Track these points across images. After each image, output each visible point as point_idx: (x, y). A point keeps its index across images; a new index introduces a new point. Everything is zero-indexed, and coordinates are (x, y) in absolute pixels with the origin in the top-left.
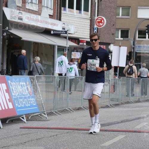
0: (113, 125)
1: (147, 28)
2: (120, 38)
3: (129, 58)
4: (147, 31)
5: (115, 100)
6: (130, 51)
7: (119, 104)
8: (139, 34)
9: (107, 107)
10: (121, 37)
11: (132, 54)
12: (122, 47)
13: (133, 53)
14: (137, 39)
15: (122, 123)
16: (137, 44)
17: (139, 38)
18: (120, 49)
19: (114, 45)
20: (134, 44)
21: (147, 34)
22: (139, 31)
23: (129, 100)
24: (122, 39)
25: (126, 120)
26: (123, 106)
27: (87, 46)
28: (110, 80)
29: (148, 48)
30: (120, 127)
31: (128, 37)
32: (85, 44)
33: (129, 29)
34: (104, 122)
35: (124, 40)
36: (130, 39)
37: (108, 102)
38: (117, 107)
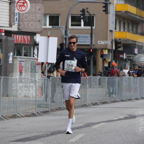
0: (41, 139)
1: (82, 13)
2: (48, 26)
3: (60, 51)
4: (82, 17)
5: (43, 106)
6: (62, 43)
7: (48, 111)
8: (72, 21)
9: (33, 115)
10: (50, 25)
11: (64, 47)
12: (51, 38)
13: (65, 44)
14: (70, 27)
15: (52, 136)
16: (69, 33)
17: (72, 25)
18: (48, 41)
19: (41, 36)
20: (66, 34)
21: (82, 20)
22: (72, 17)
23: (62, 106)
24: (51, 27)
25: (57, 132)
26: (54, 114)
27: (5, 36)
28: (36, 81)
29: (83, 39)
30: (50, 141)
31: (58, 25)
32: (3, 34)
33: (60, 14)
34: (29, 135)
35: (54, 28)
36: (60, 27)
37: (35, 109)
38: (46, 115)
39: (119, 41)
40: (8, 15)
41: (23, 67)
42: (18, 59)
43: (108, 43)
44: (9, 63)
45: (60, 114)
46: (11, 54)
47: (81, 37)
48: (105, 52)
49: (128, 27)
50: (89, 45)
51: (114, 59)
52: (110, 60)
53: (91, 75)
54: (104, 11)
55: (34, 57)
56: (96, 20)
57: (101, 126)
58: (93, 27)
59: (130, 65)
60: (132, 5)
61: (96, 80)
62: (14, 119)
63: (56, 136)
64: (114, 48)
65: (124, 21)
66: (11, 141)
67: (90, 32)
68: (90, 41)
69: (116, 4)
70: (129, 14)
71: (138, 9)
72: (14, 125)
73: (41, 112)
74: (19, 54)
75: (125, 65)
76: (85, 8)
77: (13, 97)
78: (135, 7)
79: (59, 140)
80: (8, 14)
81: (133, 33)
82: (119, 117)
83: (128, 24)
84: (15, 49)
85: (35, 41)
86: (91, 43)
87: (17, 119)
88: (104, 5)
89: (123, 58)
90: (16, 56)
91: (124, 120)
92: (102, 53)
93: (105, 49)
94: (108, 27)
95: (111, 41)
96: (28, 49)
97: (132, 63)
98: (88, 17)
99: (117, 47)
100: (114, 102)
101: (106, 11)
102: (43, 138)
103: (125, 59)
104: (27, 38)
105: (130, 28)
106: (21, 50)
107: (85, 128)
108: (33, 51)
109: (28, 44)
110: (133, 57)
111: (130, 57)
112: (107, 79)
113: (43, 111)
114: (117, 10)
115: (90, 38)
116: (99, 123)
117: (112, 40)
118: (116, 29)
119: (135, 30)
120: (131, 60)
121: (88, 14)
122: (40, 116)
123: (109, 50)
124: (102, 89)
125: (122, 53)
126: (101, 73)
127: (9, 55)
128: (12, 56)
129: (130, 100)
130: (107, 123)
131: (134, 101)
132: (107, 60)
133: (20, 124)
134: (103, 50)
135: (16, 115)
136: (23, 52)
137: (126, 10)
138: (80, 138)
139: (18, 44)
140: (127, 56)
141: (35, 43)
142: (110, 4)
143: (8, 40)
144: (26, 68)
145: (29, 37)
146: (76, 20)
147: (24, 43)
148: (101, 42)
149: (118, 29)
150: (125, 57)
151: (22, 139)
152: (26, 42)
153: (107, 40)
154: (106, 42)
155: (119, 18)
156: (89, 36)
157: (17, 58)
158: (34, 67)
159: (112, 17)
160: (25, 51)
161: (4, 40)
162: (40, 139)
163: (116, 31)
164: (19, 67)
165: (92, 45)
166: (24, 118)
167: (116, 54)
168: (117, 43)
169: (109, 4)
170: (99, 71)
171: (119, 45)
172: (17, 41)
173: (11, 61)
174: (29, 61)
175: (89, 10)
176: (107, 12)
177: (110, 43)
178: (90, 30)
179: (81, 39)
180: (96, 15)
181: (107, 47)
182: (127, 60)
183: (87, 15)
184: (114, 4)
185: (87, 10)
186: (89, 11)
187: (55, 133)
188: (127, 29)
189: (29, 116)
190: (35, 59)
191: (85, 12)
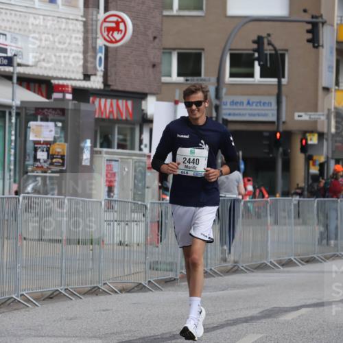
1: (255, 46)
2: (175, 78)
4: (256, 55)
5: (163, 267)
7: (175, 279)
8: (232, 65)
9: (140, 288)
10: (179, 75)
12: (181, 106)
14: (227, 78)
16: (226, 94)
17: (232, 75)
19: (158, 100)
20: (218, 96)
21: (256, 63)
22: (232, 55)
23: (207, 266)
24: (181, 79)
27: (74, 102)
28: (146, 207)
31: (199, 74)
32: (69, 96)
33: (203, 49)
35: (188, 82)
36: (204, 80)
37: (143, 275)
38: (170, 288)
40: (80, 52)
41: (117, 174)
42: (105, 155)
43: (320, 118)
44: (83, 164)
46: (88, 143)
47: (253, 103)
48: (311, 140)
50: (273, 123)
51: (333, 157)
52: (322, 159)
53: (278, 195)
54: (309, 41)
55: (141, 149)
56: (289, 63)
57: (302, 315)
58: (283, 80)
61: (291, 204)
62: (96, 298)
64: (333, 130)
67: (276, 91)
68: (275, 112)
69: (337, 24)
72: (95, 311)
73: (159, 281)
74: (107, 143)
76: (264, 35)
77: (91, 246)
80: (81, 49)
84: (96, 132)
85: (145, 112)
86: (279, 117)
87: (102, 298)
88: (309, 27)
90: (98, 149)
92: (304, 141)
93: (312, 132)
94: (320, 80)
95: (326, 112)
96: (128, 132)
98: (271, 55)
101: (315, 41)
104: (125, 106)
106: (112, 134)
107: (264, 321)
108: (140, 136)
112: (316, 205)
113: (162, 280)
115: (274, 106)
116: (297, 308)
117: (329, 110)
118: (337, 83)
121: (271, 47)
122: (156, 289)
123: (321, 135)
124: (303, 228)
126: (302, 189)
127: (82, 145)
128: (89, 149)
130: (316, 310)
132: (315, 158)
134: (308, 135)
135: (99, 288)
136: (116, 138)
139: (103, 120)
141: (145, 117)
142: (323, 23)
143: (80, 110)
144: (122, 178)
145: (130, 103)
146: (241, 63)
147: (117, 117)
148: (301, 116)
149: (342, 85)
152: (121, 114)
153: (316, 111)
154: (314, 116)
156: (273, 100)
157: (100, 152)
158: (142, 174)
159: (328, 56)
160: (121, 137)
161: (71, 110)
163: (338, 90)
164: (107, 175)
165: (281, 123)
166: (117, 295)
169: (321, 25)
170: (298, 185)
172: (102, 113)
173: (87, 159)
174: (131, 161)
175: (272, 39)
176: (316, 45)
177: (323, 118)
178: (276, 87)
179: (254, 107)
180: (289, 52)
181: (316, 127)
183: (268, 50)
184: (333, 26)
185: (269, 38)
186: (273, 42)
189: (129, 291)
190: (144, 155)
191: (263, 43)
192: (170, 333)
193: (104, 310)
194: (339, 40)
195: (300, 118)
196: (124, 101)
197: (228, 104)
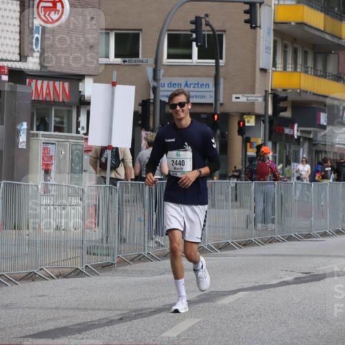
0: (95, 330)
1: (193, 27)
2: (112, 59)
3: (141, 119)
4: (194, 36)
5: (100, 251)
6: (145, 99)
7: (112, 264)
8: (169, 47)
9: (77, 273)
10: (116, 56)
11: (152, 108)
12: (119, 87)
13: (154, 103)
14: (165, 60)
15: (121, 324)
16: (164, 76)
17: (170, 57)
18: (113, 94)
19: (95, 82)
20: (155, 78)
21: (194, 44)
22: (169, 35)
23: (144, 251)
24: (119, 60)
25: (134, 314)
26: (125, 270)
27: (10, 83)
28: (83, 191)
29: (197, 89)
30: (117, 335)
31: (138, 57)
32: (5, 78)
33: (141, 30)
34: (66, 320)
35: (126, 63)
36: (142, 62)
37: (79, 260)
38: (107, 273)
39: (283, 95)
40: (16, 32)
41: (53, 158)
42: (41, 138)
43: (257, 100)
44: (19, 147)
45: (141, 271)
46: (25, 125)
47: (190, 84)
48: (248, 122)
49: (305, 62)
50: (211, 104)
51: (270, 139)
52: (260, 142)
53: (215, 178)
54: (246, 22)
55: (78, 132)
56: (226, 44)
57: (239, 299)
58: (221, 61)
59: (310, 153)
60: (315, 8)
61: (228, 188)
62: (32, 284)
63: (131, 323)
64: (270, 112)
65: (296, 46)
66: (22, 335)
67: (214, 72)
68: (213, 94)
69: (275, 4)
70: (307, 29)
71: (328, 18)
72: (31, 297)
73: (96, 266)
75: (297, 153)
76: (203, 16)
77: (27, 231)
78: (321, 11)
79: (137, 333)
80: (18, 29)
81: (316, 75)
82: (281, 278)
83: (306, 53)
84: (33, 114)
85: (82, 94)
86: (216, 99)
87: (39, 284)
88: (247, 7)
89: (292, 136)
90: (35, 131)
91: (294, 286)
92: (241, 123)
93: (249, 114)
94: (257, 62)
95: (263, 94)
96: (65, 115)
97: (314, 148)
98: (208, 35)
99: (277, 110)
100: (270, 242)
101: (252, 22)
102: (100, 329)
103: (296, 137)
104: (62, 87)
105: (310, 64)
106: (48, 117)
107: (201, 305)
108: (77, 119)
109: (63, 102)
110: (316, 133)
111: (309, 132)
113: (99, 265)
114: (279, 19)
115: (212, 88)
116: (234, 292)
117: (266, 91)
118: (274, 65)
119: (320, 67)
120: (310, 140)
121: (209, 28)
122: (94, 275)
123: (258, 117)
124: (241, 210)
125: (290, 123)
126: (239, 171)
127: (18, 127)
128: (25, 131)
129: (308, 236)
130: (253, 293)
131: (318, 239)
132: (252, 140)
133: (43, 296)
134: (245, 116)
135: (36, 274)
136: (53, 121)
137: (299, 20)
138: (190, 329)
139: (40, 102)
140: (302, 131)
141: (82, 99)
142: (261, 4)
143: (16, 92)
144: (60, 160)
145: (66, 85)
146: (179, 44)
147: (54, 99)
148: (239, 98)
149: (280, 66)
150: (296, 134)
151: (50, 331)
152: (59, 96)
153: (254, 93)
154: (252, 98)
155: (282, 40)
156: (211, 82)
157: (37, 135)
158: (79, 157)
159: (265, 37)
160: (58, 119)
161: (7, 91)
162: (92, 331)
163: (276, 71)
164: (43, 159)
165: (219, 105)
166: (53, 281)
167: (275, 127)
168: (278, 99)
169: (258, 5)
170: (235, 167)
171: (282, 105)
172: (39, 95)
173: (23, 142)
174: (68, 143)
175: (210, 20)
176: (254, 26)
177: (261, 100)
178: (214, 68)
179: (192, 89)
180: (227, 32)
181: (254, 109)
182: (301, 140)
183: (206, 30)
184: (270, 6)
185: (207, 19)
186: (211, 23)
187: (129, 317)
188: (301, 65)
189: (66, 276)
190: (82, 138)
191: (201, 24)
192: (107, 318)
193: (40, 296)
194: (276, 21)
195: (238, 100)
196: (61, 83)
197: (166, 85)
